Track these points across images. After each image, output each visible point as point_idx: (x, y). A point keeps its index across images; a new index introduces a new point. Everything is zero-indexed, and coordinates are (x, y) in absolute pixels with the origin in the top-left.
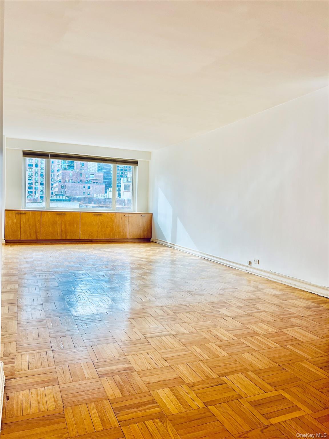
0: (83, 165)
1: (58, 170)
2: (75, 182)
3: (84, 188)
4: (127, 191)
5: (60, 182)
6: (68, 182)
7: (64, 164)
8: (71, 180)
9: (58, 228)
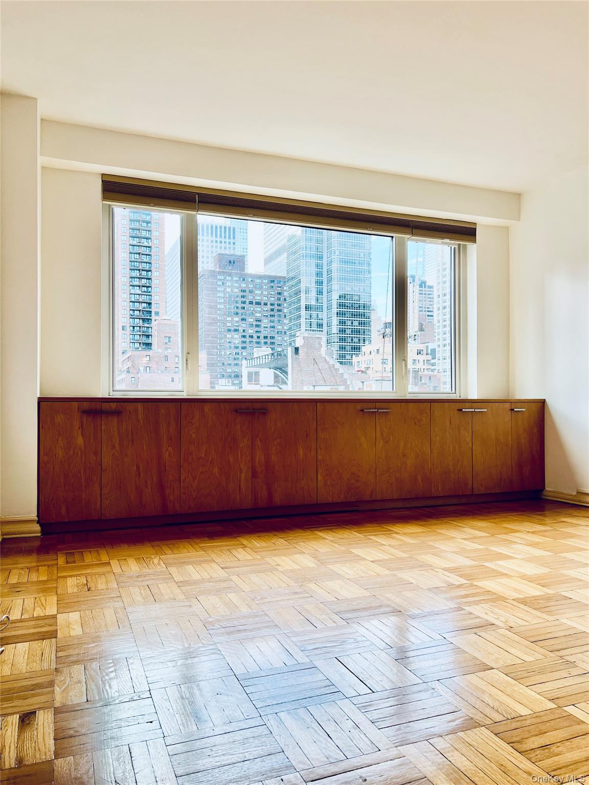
0: (169, 341)
1: (123, 353)
2: (156, 371)
3: (173, 381)
4: (253, 382)
5: (128, 372)
6: (142, 372)
7: (135, 341)
8: (148, 368)
9: (242, 466)
